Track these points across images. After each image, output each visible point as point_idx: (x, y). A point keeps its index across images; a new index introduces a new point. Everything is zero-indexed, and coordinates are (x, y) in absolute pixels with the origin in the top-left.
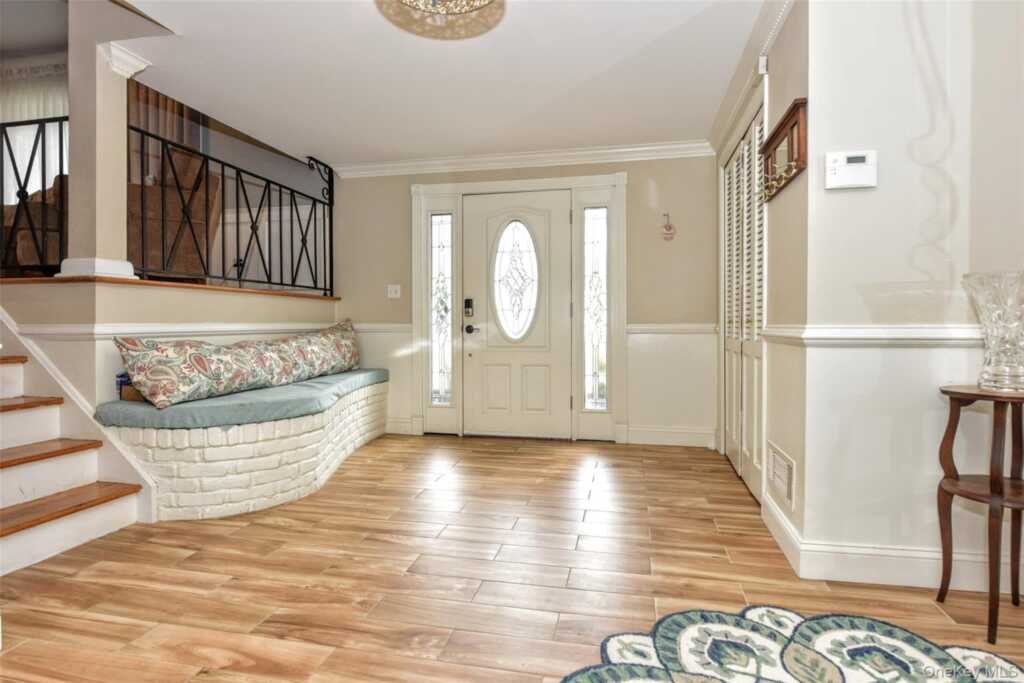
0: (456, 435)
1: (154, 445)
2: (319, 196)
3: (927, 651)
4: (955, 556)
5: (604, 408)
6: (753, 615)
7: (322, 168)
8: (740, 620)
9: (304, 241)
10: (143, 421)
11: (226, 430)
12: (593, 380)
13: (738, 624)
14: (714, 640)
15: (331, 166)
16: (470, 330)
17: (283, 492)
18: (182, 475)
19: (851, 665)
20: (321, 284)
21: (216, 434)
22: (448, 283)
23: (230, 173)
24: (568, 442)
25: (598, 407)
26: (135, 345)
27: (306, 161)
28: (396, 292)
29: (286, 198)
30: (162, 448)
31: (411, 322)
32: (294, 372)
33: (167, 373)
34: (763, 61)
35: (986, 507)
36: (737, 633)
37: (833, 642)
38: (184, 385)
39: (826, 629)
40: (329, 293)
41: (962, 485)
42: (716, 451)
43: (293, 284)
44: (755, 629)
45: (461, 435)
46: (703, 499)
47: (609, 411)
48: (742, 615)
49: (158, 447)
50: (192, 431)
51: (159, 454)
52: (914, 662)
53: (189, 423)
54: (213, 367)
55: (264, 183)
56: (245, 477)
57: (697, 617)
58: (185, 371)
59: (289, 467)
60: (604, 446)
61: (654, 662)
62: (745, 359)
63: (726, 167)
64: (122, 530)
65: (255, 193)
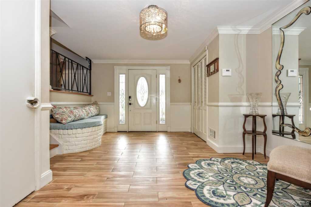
0: (127, 132)
1: (62, 134)
2: (88, 68)
3: (243, 161)
4: (246, 146)
5: (165, 123)
6: (213, 159)
7: (89, 60)
8: (211, 160)
9: (85, 80)
10: (59, 128)
11: (82, 129)
12: (162, 116)
13: (211, 161)
14: (208, 163)
15: (91, 59)
16: (130, 104)
17: (94, 145)
18: (70, 141)
19: (232, 164)
20: (88, 92)
21: (79, 130)
22: (124, 92)
23: (70, 61)
24: (156, 132)
25: (163, 123)
26: (56, 107)
27: (85, 58)
28: (110, 94)
29: (81, 68)
30: (64, 135)
31: (114, 102)
32: (89, 115)
33: (65, 115)
34: (206, 47)
35: (252, 135)
36: (211, 162)
37: (228, 162)
38: (69, 118)
39: (226, 160)
40: (90, 94)
41: (247, 132)
42: (191, 132)
43: (83, 92)
44: (214, 161)
45: (128, 131)
46: (193, 141)
47: (166, 124)
48: (211, 159)
49: (63, 134)
50: (73, 130)
51: (63, 136)
52: (242, 163)
53: (72, 127)
54: (75, 113)
55: (77, 64)
56: (86, 141)
57: (203, 160)
58: (69, 114)
59: (95, 139)
60: (165, 132)
61: (199, 167)
62: (200, 110)
63: (193, 67)
64: (54, 156)
65: (75, 66)
